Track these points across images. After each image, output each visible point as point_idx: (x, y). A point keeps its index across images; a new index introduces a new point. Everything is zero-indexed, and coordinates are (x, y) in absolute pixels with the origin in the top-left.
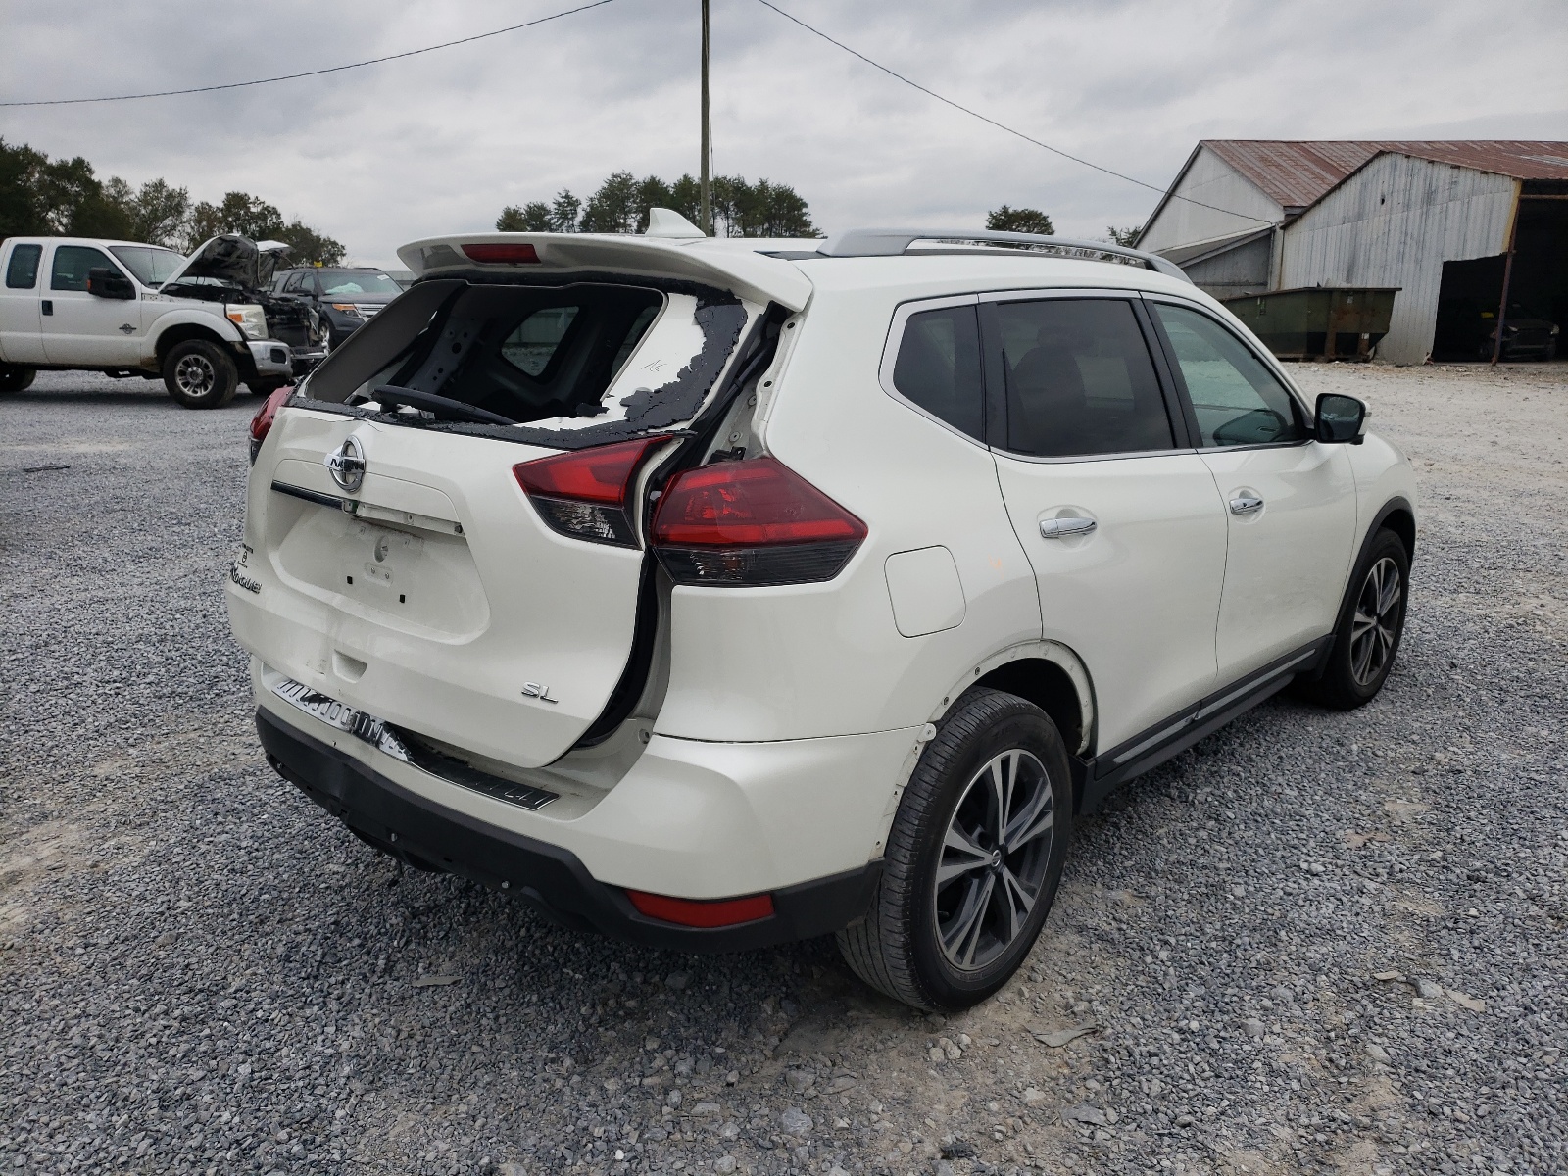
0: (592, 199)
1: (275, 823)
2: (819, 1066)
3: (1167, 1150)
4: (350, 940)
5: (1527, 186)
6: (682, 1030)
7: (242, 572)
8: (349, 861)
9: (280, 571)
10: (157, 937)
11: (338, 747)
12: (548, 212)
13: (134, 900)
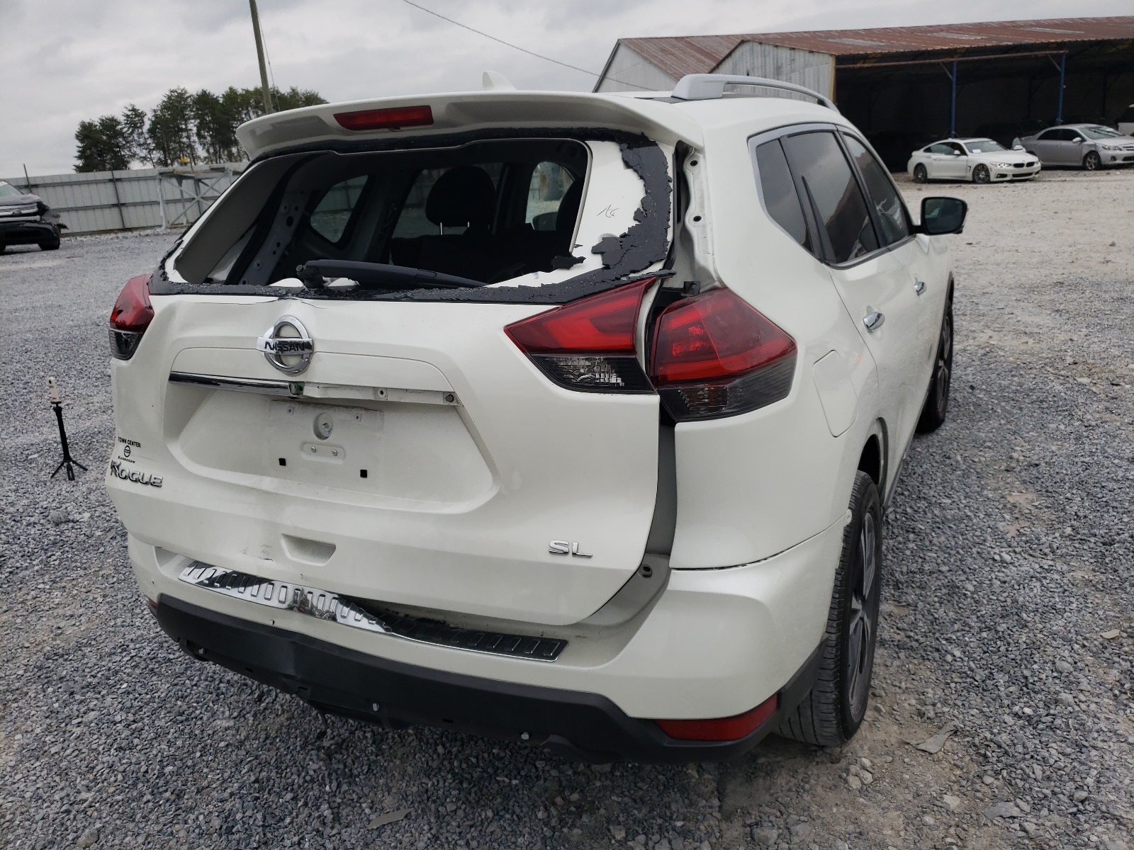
0: (155, 111)
1: (139, 689)
2: (772, 818)
3: (1086, 826)
4: (279, 795)
5: (840, 60)
6: (636, 812)
7: (127, 467)
8: (235, 714)
9: (185, 462)
10: (77, 837)
11: (276, 625)
12: (119, 123)
13: (30, 801)
